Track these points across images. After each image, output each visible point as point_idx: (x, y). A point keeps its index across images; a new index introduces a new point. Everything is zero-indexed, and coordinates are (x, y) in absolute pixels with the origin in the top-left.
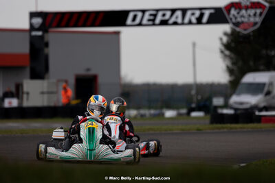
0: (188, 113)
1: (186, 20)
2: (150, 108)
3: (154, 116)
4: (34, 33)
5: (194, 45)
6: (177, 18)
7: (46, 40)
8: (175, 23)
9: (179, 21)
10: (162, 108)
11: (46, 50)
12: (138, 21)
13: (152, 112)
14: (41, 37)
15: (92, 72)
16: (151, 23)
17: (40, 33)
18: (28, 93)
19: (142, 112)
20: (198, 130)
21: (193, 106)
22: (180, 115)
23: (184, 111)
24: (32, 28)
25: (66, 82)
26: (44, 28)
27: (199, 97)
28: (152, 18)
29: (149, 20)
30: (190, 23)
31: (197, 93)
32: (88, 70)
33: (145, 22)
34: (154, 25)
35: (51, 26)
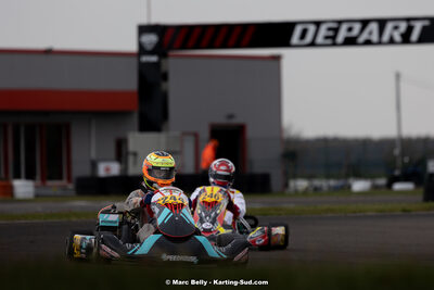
0: (389, 185)
1: (386, 38)
2: (328, 177)
3: (335, 189)
4: (145, 59)
5: (398, 76)
6: (371, 33)
7: (163, 68)
8: (368, 42)
9: (375, 38)
10: (347, 176)
11: (164, 86)
12: (309, 38)
13: (333, 183)
14: (157, 65)
15: (238, 120)
16: (329, 41)
17: (154, 59)
18: (135, 154)
19: (317, 183)
20: (404, 211)
21: (397, 173)
22: (375, 187)
23: (382, 181)
24: (142, 50)
25: (196, 135)
26: (161, 50)
27: (406, 160)
28: (331, 33)
29: (327, 37)
30: (392, 41)
31: (403, 154)
32: (231, 116)
33: (320, 40)
34: (334, 44)
35: (171, 47)
